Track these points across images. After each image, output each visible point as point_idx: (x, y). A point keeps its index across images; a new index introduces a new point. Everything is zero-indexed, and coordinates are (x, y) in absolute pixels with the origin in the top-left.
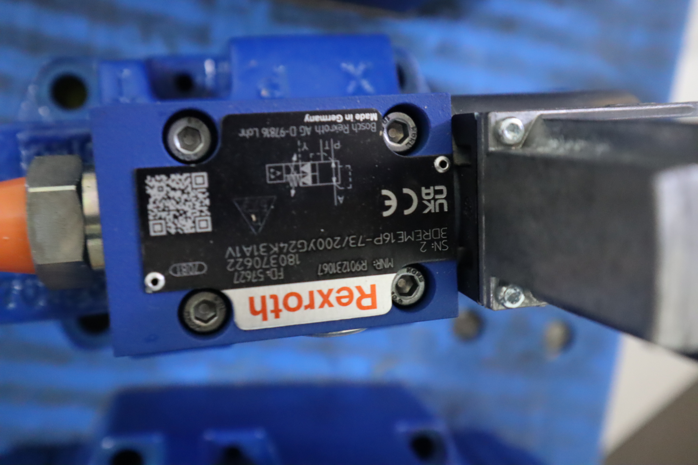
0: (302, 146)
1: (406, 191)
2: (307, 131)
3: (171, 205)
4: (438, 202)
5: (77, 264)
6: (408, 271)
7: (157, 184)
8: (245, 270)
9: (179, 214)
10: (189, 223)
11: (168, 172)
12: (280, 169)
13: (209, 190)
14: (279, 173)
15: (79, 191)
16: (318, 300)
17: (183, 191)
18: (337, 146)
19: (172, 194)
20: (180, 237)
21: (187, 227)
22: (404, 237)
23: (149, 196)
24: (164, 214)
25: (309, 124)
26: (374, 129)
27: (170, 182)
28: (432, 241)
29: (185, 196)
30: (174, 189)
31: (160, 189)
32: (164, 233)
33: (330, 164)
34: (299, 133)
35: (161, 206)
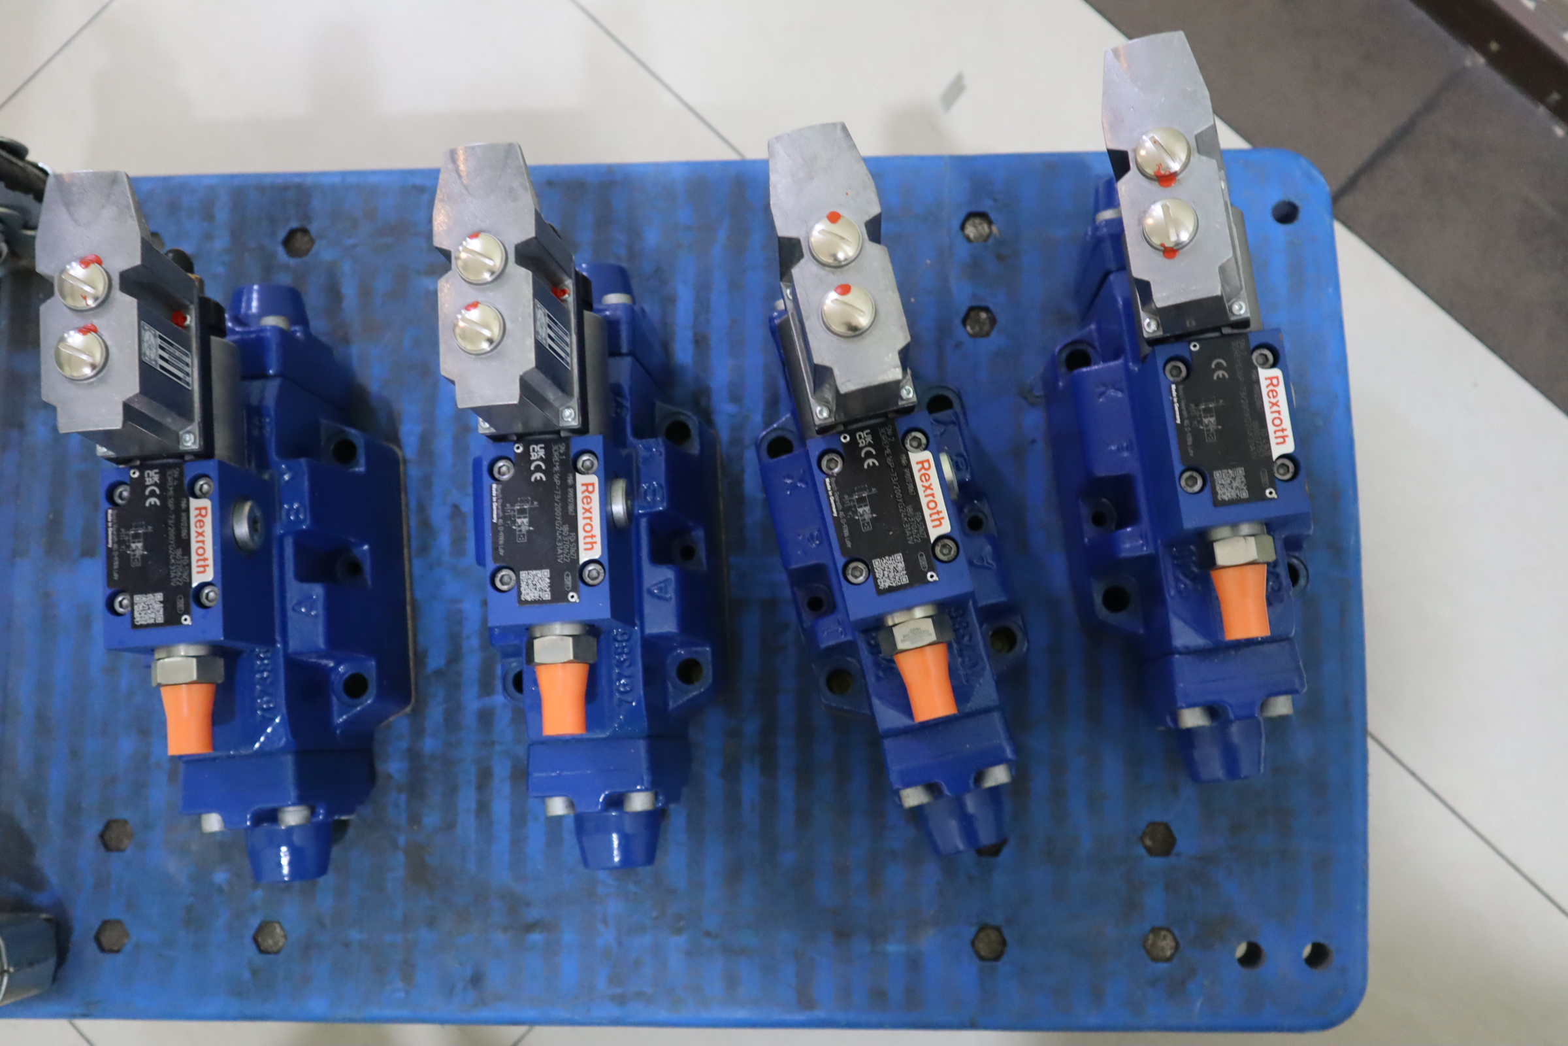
0: (850, 515)
1: (863, 455)
2: (841, 514)
3: (892, 575)
4: (865, 435)
5: (933, 621)
6: (907, 443)
7: (883, 583)
8: (919, 533)
9: (895, 570)
10: (900, 565)
11: (875, 579)
12: (863, 524)
13: (881, 558)
14: (866, 524)
15: (895, 625)
16: (929, 492)
17: (884, 570)
18: (846, 497)
19: (886, 575)
20: (907, 568)
21: (901, 565)
22: (888, 451)
23: (889, 586)
24: (897, 578)
25: (838, 514)
26: (833, 479)
27: (880, 578)
28: (888, 435)
29: (886, 569)
30: (884, 575)
31: (885, 581)
32: (906, 576)
33: (856, 499)
34: (844, 518)
35: (893, 580)
